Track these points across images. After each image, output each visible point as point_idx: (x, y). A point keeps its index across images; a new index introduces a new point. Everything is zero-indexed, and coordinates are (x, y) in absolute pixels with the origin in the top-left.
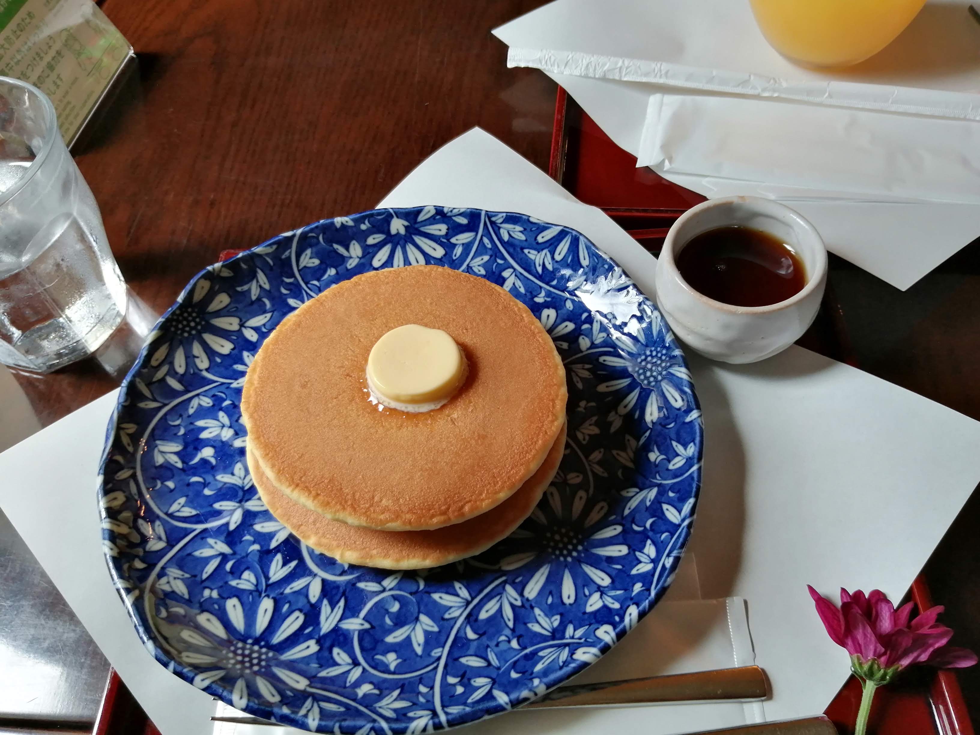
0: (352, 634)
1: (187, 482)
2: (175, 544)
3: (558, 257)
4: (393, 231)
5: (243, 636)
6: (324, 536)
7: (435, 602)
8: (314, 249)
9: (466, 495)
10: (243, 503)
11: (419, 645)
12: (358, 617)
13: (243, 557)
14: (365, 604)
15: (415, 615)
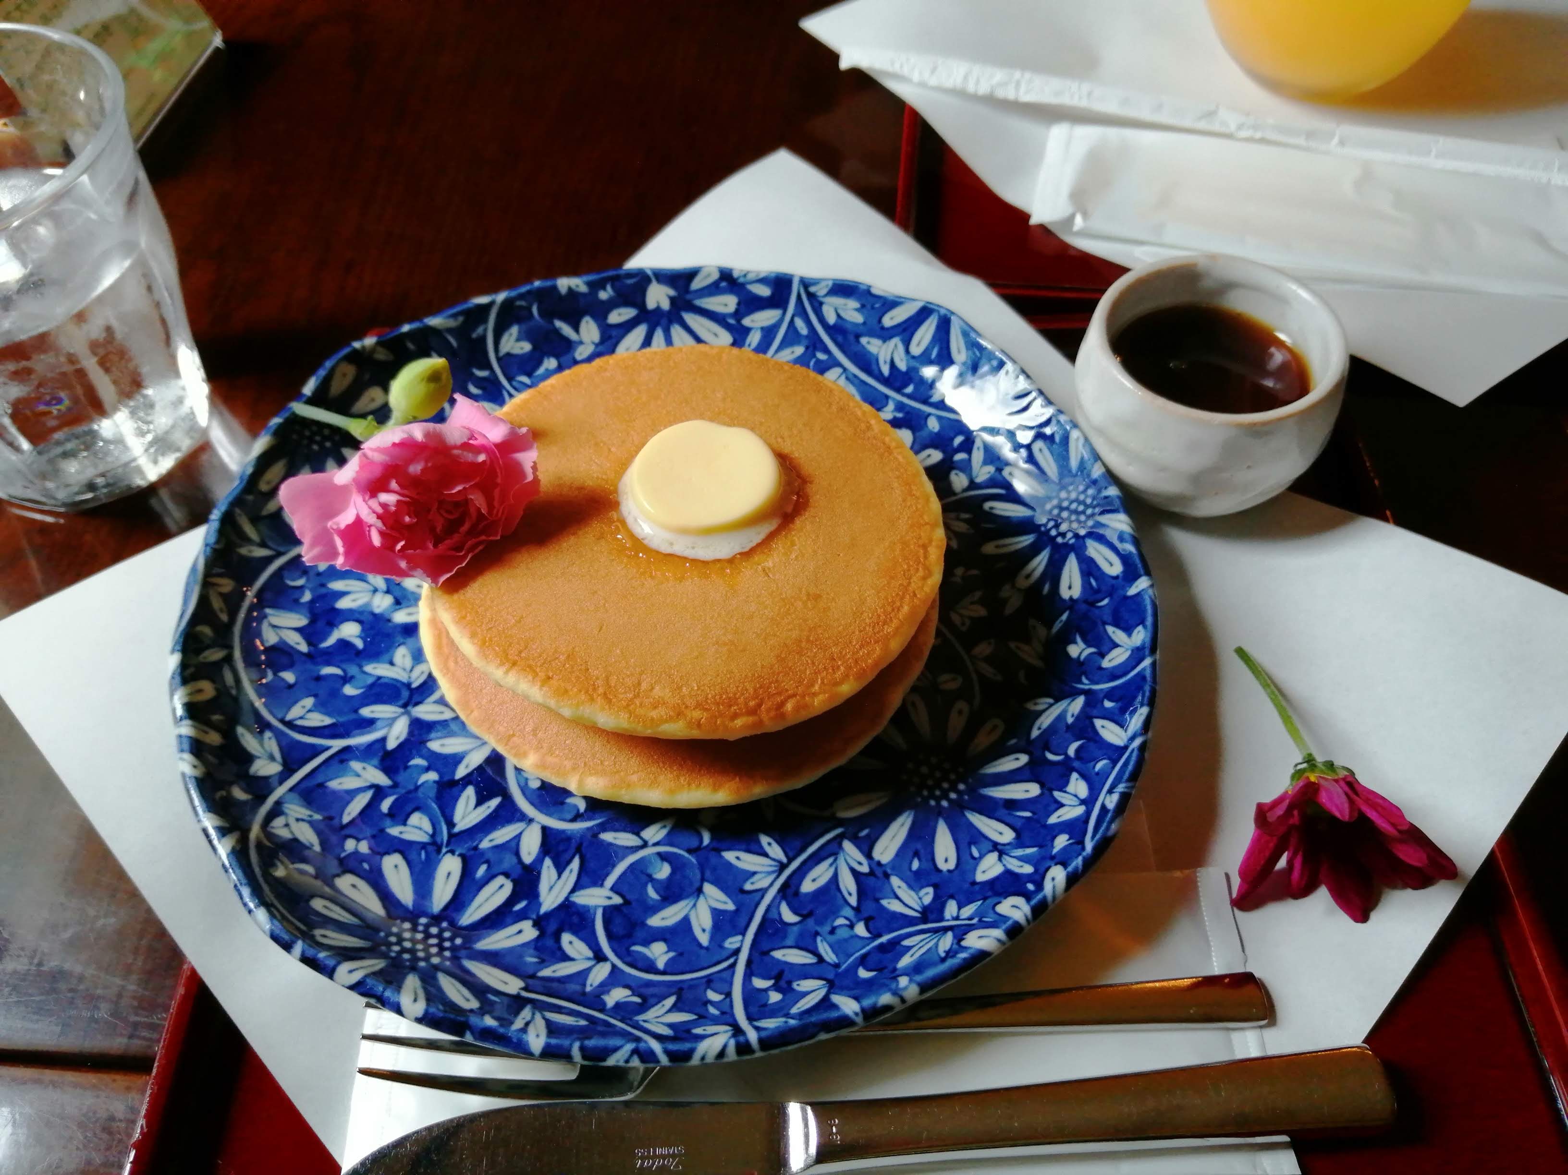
0: (592, 911)
1: (315, 674)
2: (295, 767)
3: (916, 349)
4: (651, 304)
5: (411, 913)
6: (550, 752)
7: (729, 865)
8: (524, 327)
9: (789, 685)
10: (409, 708)
11: (704, 930)
12: (602, 885)
13: (409, 792)
14: (614, 866)
15: (697, 885)
